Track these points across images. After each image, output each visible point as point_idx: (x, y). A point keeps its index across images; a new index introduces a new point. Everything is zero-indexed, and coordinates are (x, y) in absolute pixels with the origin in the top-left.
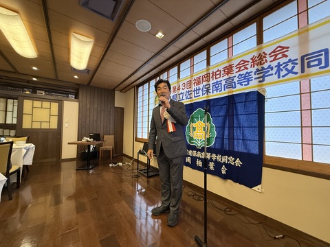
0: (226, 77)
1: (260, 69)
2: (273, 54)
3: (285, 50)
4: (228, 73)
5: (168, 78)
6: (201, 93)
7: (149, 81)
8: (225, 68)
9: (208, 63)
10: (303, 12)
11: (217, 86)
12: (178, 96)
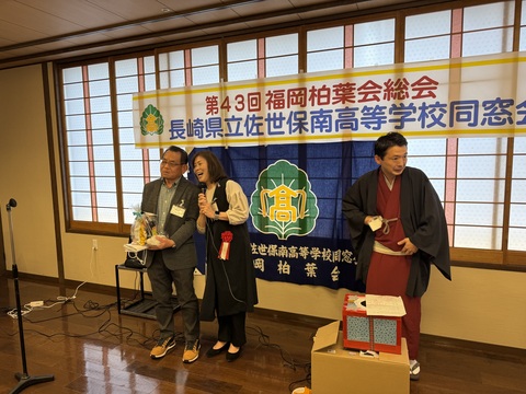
1: (398, 106)
4: (344, 99)
5: (188, 68)
6: (285, 127)
7: (111, 57)
8: (338, 88)
9: (303, 65)
10: (457, 34)
11: (321, 119)
12: (224, 124)
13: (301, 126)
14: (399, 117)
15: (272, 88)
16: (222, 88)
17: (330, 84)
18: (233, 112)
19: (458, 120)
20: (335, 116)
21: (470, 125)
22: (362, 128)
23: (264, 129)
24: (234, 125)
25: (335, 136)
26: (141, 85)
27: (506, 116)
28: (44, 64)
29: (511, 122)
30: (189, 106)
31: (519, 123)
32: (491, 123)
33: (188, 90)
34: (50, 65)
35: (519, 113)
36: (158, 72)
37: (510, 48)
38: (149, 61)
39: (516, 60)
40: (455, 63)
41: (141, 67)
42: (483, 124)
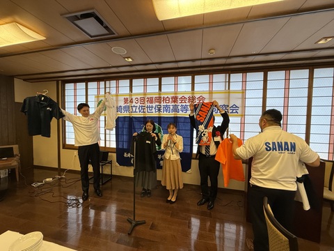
0: (173, 104)
2: (198, 99)
4: (174, 102)
5: (117, 87)
6: (154, 110)
7: (87, 81)
8: (172, 98)
9: (160, 89)
10: (211, 83)
11: (167, 108)
12: (131, 108)
13: (159, 110)
15: (149, 96)
16: (130, 95)
17: (170, 96)
18: (134, 104)
20: (171, 107)
22: (181, 112)
23: (146, 110)
24: (134, 109)
25: (171, 114)
26: (99, 92)
28: (58, 82)
30: (117, 101)
31: (230, 113)
33: (117, 95)
34: (60, 82)
35: (230, 109)
36: (105, 88)
37: (227, 89)
38: (102, 84)
39: (229, 93)
40: (211, 92)
41: (99, 85)
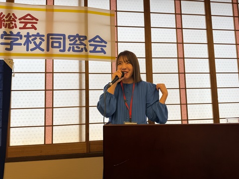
1: (8, 33)
2: (23, 20)
3: (34, 21)
14: (9, 41)
19: (53, 47)
21: (60, 51)
27: (83, 46)
29: (86, 51)
31: (91, 52)
32: (74, 50)
35: (91, 45)
39: (86, 12)
40: (50, 9)
42: (69, 50)
